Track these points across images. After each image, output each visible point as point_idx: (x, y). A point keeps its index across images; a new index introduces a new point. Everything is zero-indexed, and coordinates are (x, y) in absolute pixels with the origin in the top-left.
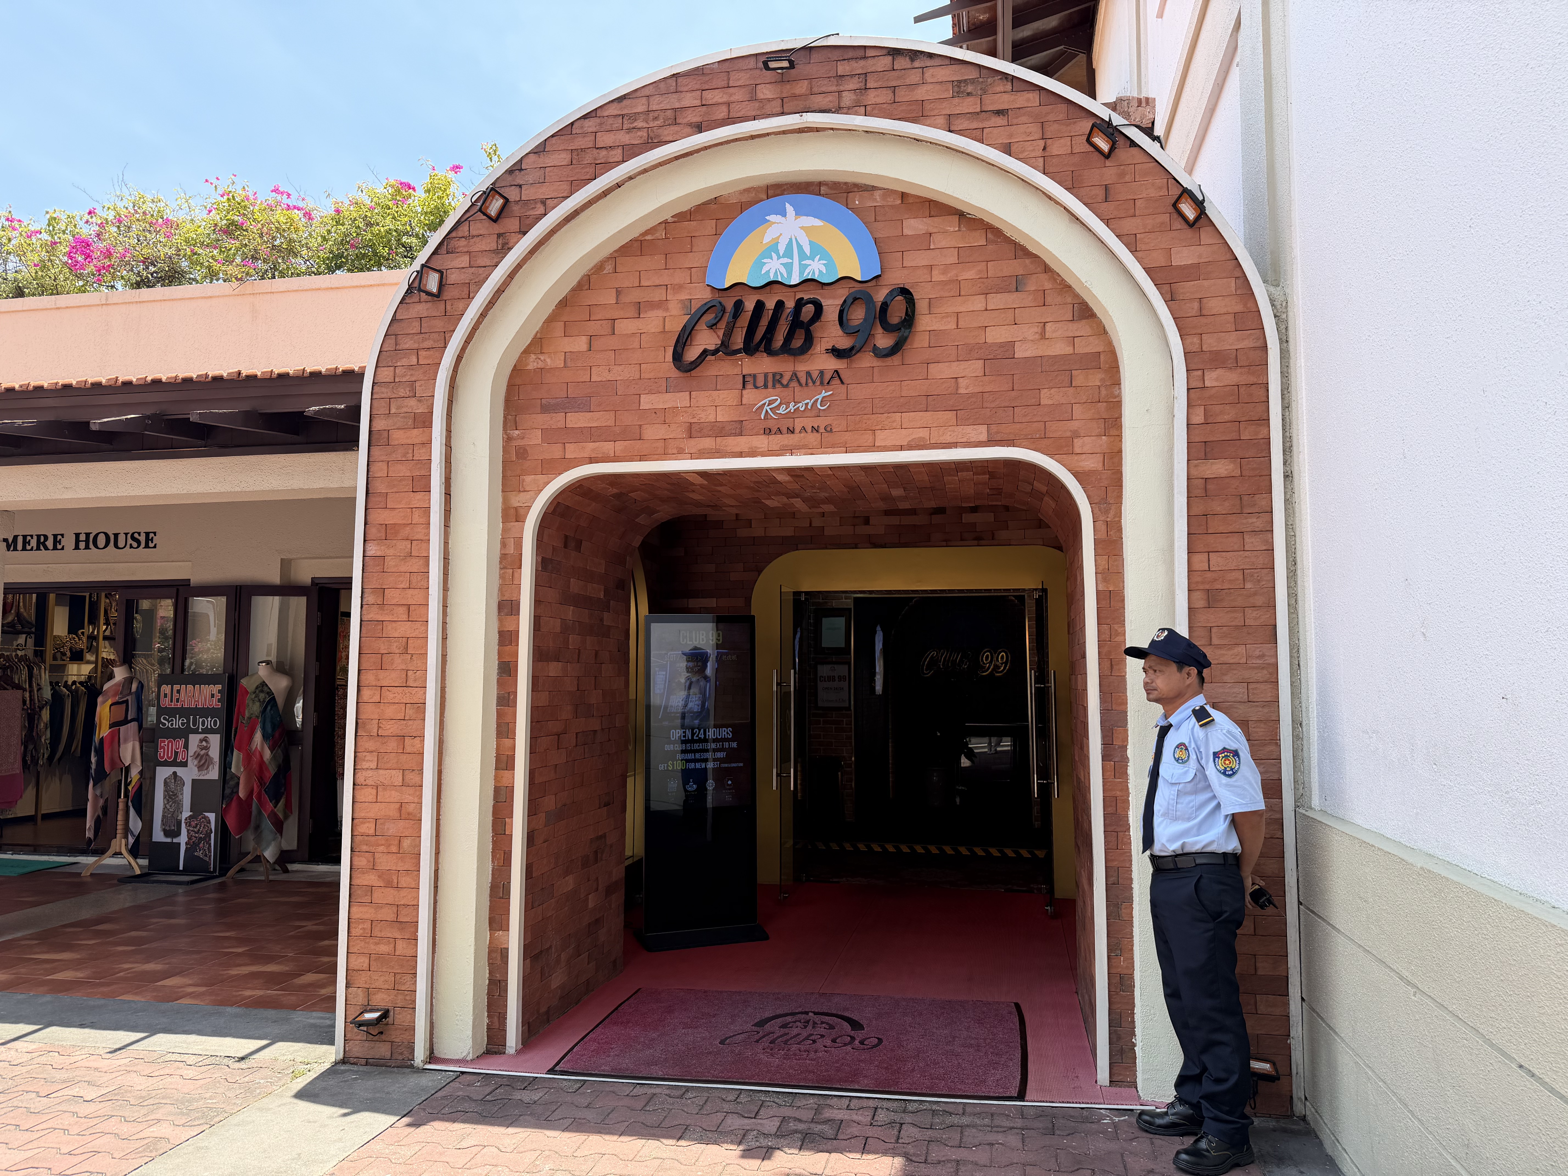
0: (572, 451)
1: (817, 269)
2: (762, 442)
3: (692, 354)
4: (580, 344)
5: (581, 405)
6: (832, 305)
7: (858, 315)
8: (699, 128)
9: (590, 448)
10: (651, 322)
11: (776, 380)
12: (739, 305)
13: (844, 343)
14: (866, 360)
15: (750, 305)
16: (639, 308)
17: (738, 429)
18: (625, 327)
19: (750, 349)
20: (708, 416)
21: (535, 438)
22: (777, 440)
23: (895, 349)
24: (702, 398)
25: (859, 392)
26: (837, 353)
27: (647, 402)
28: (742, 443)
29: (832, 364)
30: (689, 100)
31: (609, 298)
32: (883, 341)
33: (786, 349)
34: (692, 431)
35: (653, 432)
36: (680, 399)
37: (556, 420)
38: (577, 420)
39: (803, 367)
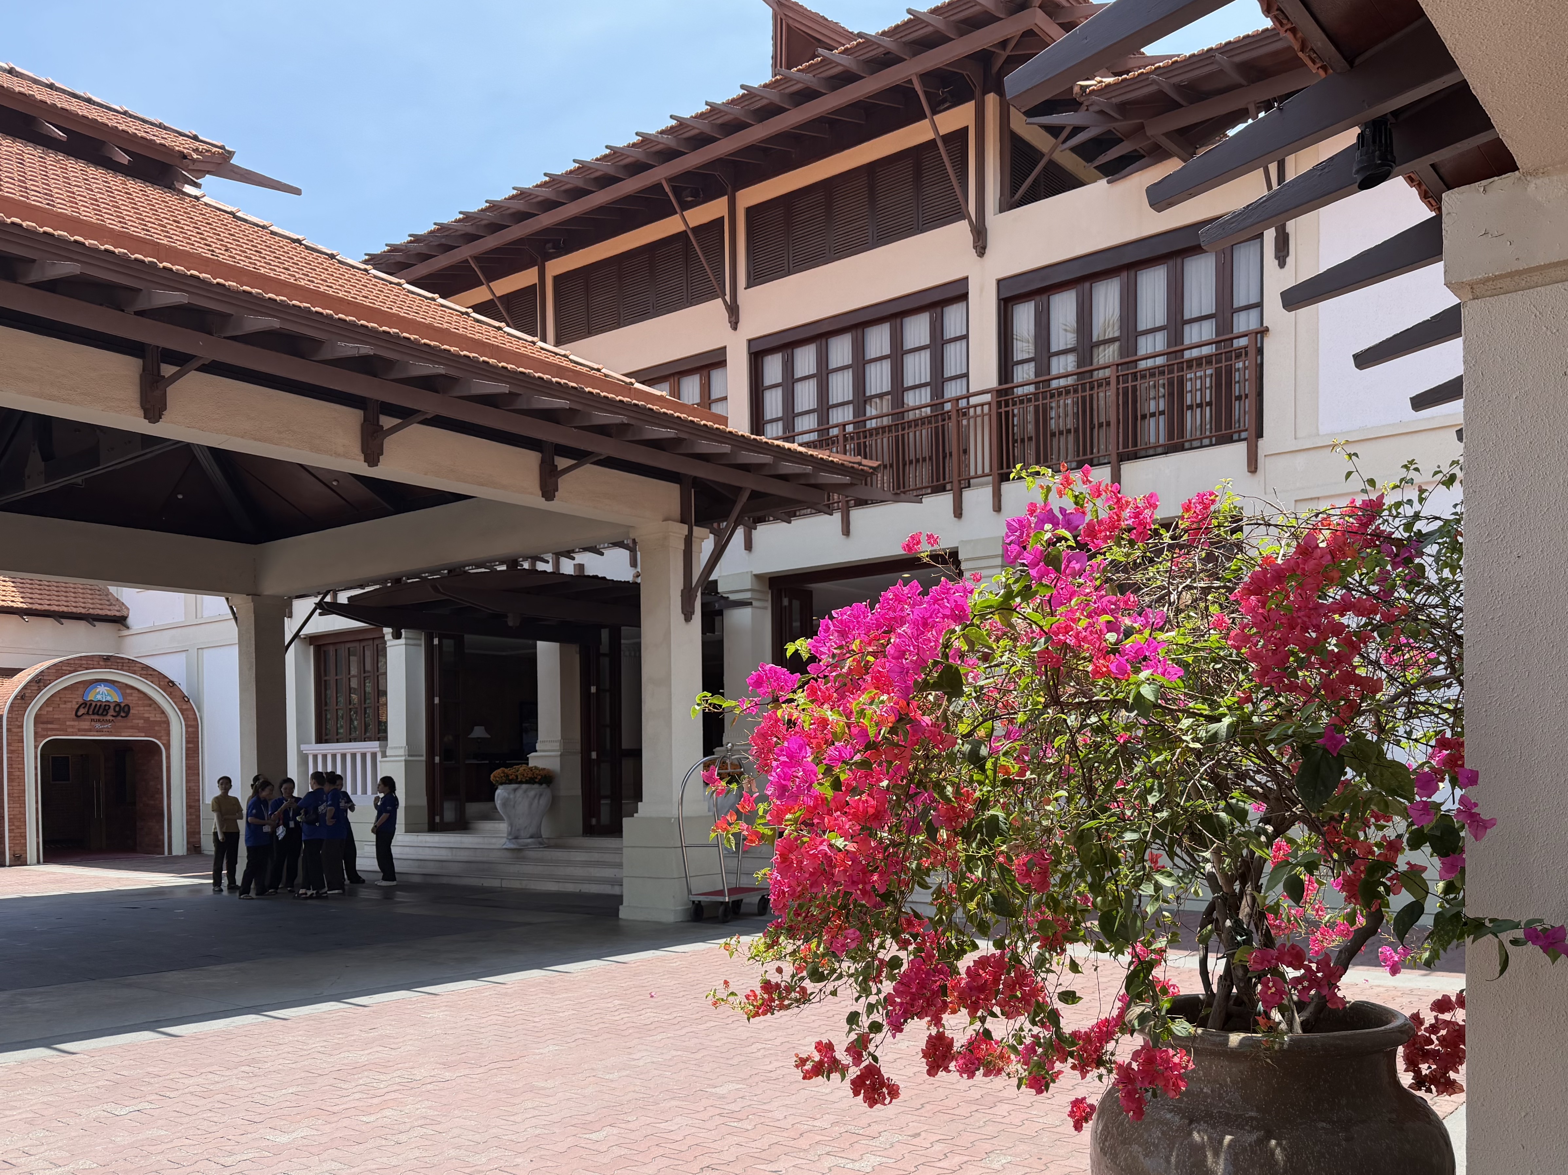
0: (49, 733)
1: (109, 698)
2: (95, 733)
3: (80, 713)
4: (51, 709)
5: (51, 723)
6: (112, 706)
7: (117, 709)
8: (87, 669)
9: (54, 733)
10: (69, 705)
11: (99, 720)
12: (91, 705)
13: (115, 714)
14: (119, 718)
15: (94, 704)
16: (65, 702)
17: (90, 730)
18: (62, 706)
19: (93, 714)
20: (84, 727)
21: (40, 730)
22: (99, 733)
23: (126, 716)
24: (82, 723)
25: (117, 724)
26: (113, 716)
27: (68, 723)
28: (92, 733)
29: (111, 718)
30: (84, 662)
31: (58, 699)
32: (123, 714)
33: (102, 715)
34: (79, 730)
35: (69, 730)
36: (76, 723)
37: (45, 726)
38: (50, 726)
39: (105, 718)
